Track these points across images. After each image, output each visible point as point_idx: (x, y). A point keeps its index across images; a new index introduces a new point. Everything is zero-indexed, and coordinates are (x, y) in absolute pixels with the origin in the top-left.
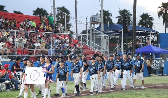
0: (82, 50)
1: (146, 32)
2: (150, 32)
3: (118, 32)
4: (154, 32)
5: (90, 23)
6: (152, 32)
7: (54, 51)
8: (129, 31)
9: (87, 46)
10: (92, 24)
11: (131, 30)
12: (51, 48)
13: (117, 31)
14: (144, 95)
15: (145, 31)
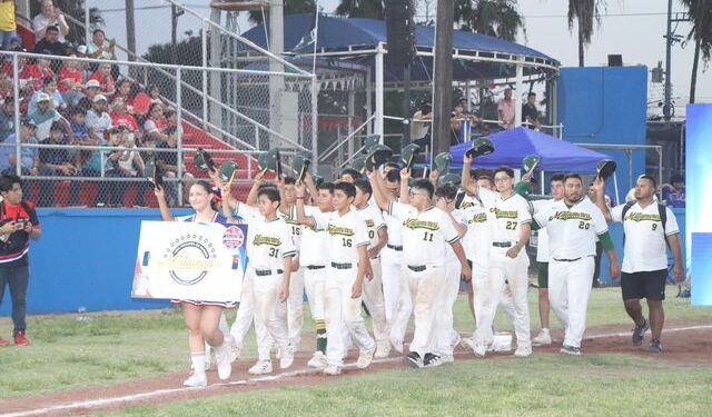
0: (180, 149)
1: (495, 59)
2: (515, 58)
3: (356, 59)
4: (538, 61)
5: (212, 7)
6: (527, 59)
7: (29, 152)
8: (419, 53)
9: (201, 125)
10: (224, 13)
11: (430, 50)
12: (18, 133)
13: (351, 52)
14: (532, 385)
15: (492, 56)
